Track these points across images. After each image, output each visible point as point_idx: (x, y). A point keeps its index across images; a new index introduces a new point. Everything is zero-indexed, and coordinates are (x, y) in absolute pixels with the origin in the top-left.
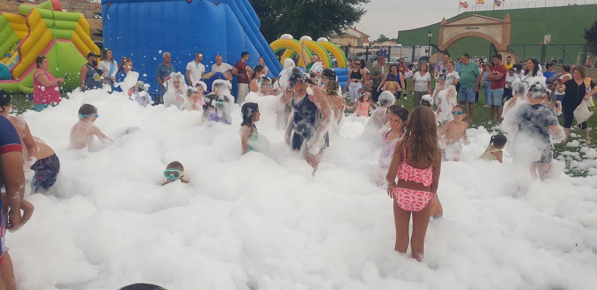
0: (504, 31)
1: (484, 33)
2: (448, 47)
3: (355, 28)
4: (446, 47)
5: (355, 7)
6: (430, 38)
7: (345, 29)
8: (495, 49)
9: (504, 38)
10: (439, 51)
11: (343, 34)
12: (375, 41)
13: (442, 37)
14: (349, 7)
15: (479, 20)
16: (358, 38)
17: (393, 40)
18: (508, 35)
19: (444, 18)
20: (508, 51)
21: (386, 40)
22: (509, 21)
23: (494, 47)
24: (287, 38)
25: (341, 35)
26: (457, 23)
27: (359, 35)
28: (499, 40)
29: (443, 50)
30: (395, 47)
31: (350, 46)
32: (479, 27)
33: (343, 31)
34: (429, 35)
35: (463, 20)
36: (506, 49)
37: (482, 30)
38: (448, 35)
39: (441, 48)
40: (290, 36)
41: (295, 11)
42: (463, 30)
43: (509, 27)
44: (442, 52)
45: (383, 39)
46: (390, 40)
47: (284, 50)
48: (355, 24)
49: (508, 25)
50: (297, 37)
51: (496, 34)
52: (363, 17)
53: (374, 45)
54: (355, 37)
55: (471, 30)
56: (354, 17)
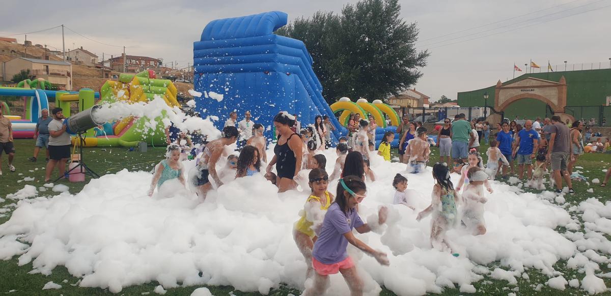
0: (560, 93)
1: (539, 94)
2: (504, 108)
3: (415, 89)
4: (502, 108)
5: (412, 70)
6: (486, 99)
7: (402, 91)
8: (551, 110)
9: (560, 100)
10: (495, 112)
11: (400, 95)
12: (436, 102)
13: (498, 98)
14: (406, 70)
15: (534, 83)
16: (418, 100)
17: (455, 101)
18: (564, 96)
19: (499, 81)
20: (565, 113)
21: (449, 101)
22: (565, 83)
23: (550, 108)
24: (345, 101)
25: (397, 96)
26: (512, 85)
27: (419, 97)
28: (555, 101)
29: (499, 111)
30: (453, 108)
31: (409, 107)
32: (535, 89)
33: (400, 92)
34: (485, 97)
35: (519, 82)
36: (562, 109)
37: (537, 92)
38: (503, 97)
39: (496, 109)
40: (348, 99)
41: (352, 75)
42: (519, 92)
43: (565, 90)
44: (498, 113)
45: (445, 100)
46: (451, 102)
47: (342, 111)
48: (412, 87)
49: (564, 87)
50: (354, 99)
51: (552, 96)
52: (419, 80)
53: (434, 107)
54: (414, 99)
55: (527, 92)
56: (411, 79)
